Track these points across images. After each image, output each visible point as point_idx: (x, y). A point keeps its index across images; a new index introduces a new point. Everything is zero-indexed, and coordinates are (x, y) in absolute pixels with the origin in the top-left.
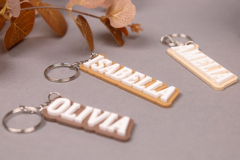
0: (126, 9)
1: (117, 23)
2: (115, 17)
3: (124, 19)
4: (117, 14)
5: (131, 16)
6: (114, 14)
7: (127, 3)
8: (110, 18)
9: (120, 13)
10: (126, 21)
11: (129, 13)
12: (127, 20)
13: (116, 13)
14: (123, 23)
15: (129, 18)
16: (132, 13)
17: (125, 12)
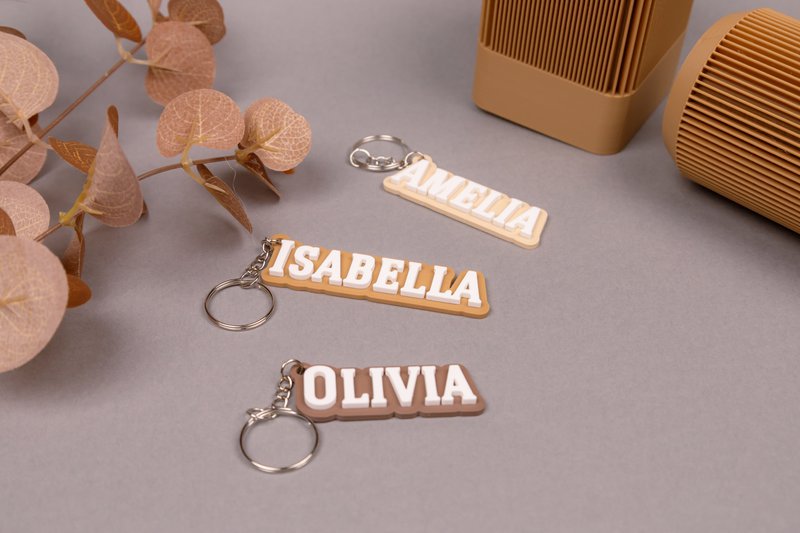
0: (286, 129)
1: (279, 161)
2: (267, 149)
3: (291, 149)
4: (272, 141)
5: (304, 140)
6: (264, 142)
7: (283, 114)
8: (256, 152)
9: (276, 137)
10: (296, 153)
11: (298, 135)
12: (298, 150)
13: (267, 139)
14: (293, 158)
15: (300, 146)
16: (303, 133)
17: (288, 135)
